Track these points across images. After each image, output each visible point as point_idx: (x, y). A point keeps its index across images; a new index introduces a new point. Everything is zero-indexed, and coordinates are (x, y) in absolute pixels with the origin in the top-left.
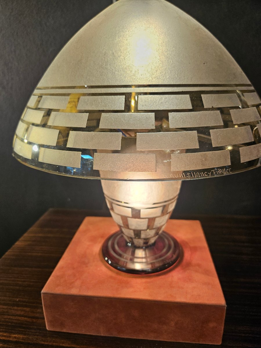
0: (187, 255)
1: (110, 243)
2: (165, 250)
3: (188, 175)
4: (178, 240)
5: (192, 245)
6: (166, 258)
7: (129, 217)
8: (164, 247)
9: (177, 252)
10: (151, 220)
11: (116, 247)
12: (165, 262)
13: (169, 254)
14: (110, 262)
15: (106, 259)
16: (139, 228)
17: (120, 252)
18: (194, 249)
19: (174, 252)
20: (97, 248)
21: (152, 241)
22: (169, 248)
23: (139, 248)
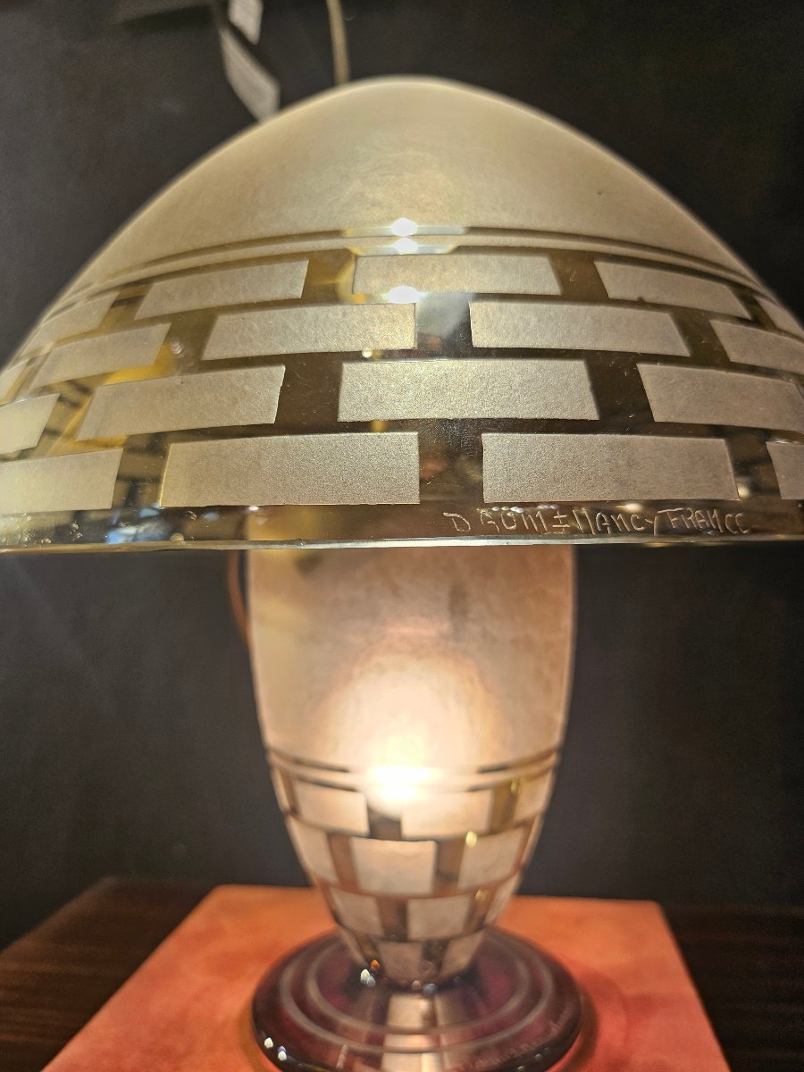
0: (611, 1029)
1: (288, 977)
2: (513, 1004)
3: (557, 522)
4: (575, 972)
5: (630, 991)
6: (518, 1037)
7: (359, 836)
8: (512, 993)
9: (567, 1014)
10: (448, 850)
11: (313, 991)
12: (513, 1051)
13: (531, 1019)
14: (282, 1055)
15: (269, 1043)
16: (399, 888)
17: (326, 1008)
18: (643, 1006)
19: (554, 1013)
20: (236, 999)
21: (460, 957)
22: (535, 994)
23: (406, 989)
